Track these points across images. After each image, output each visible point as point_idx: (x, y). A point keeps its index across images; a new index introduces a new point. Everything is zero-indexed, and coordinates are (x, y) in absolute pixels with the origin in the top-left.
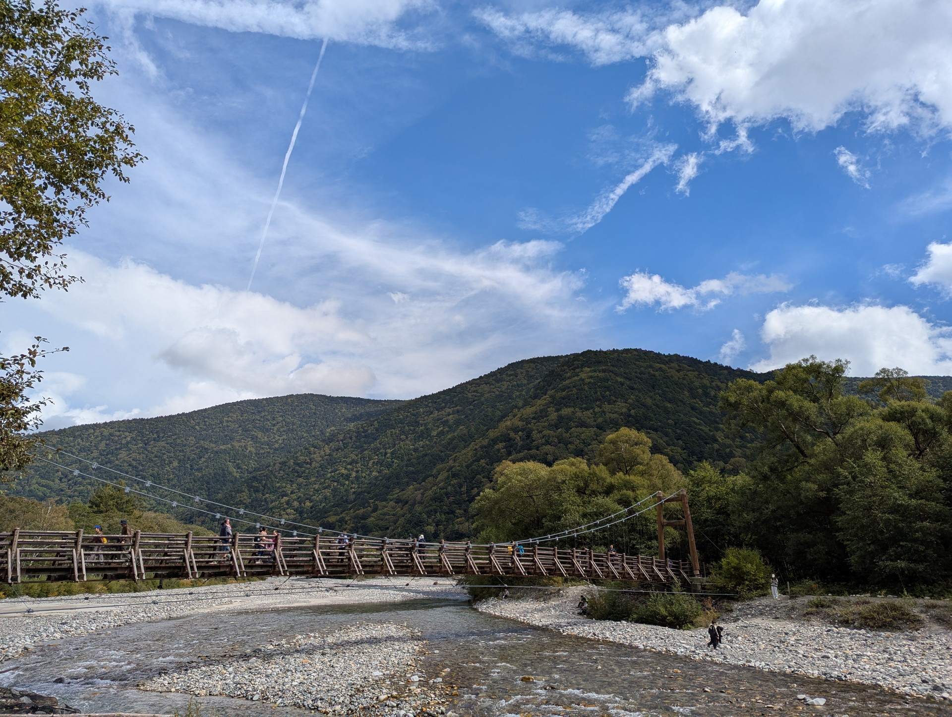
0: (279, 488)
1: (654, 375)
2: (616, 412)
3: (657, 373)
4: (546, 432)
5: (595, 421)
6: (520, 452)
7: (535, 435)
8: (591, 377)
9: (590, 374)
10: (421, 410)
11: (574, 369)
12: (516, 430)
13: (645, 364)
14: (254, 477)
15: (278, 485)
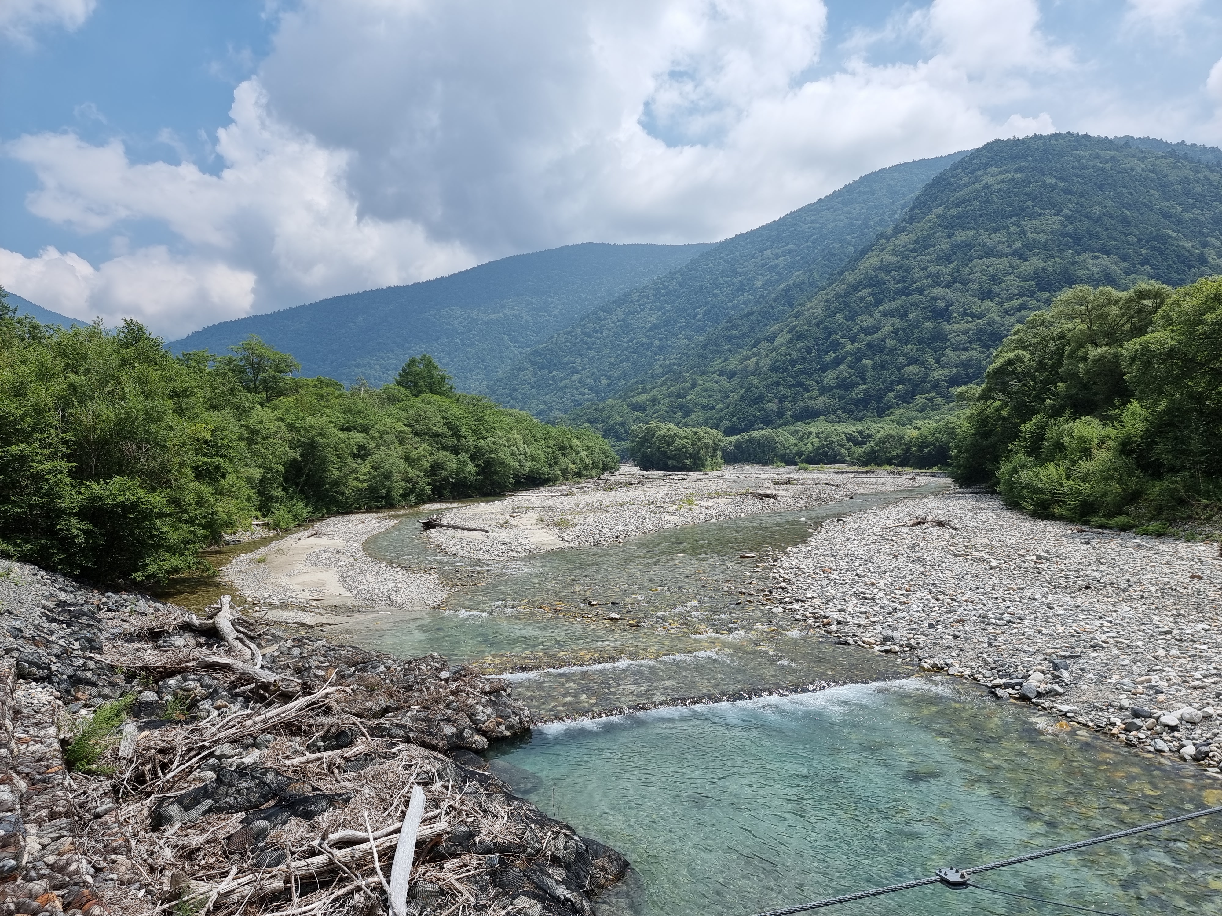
0: (568, 363)
1: (1103, 170)
2: (1042, 231)
3: (1108, 166)
4: (933, 269)
5: (1010, 246)
6: (894, 299)
7: (917, 273)
8: (1002, 181)
9: (1000, 177)
10: (738, 253)
11: (973, 172)
12: (886, 269)
13: (1087, 154)
14: (536, 352)
15: (566, 360)
